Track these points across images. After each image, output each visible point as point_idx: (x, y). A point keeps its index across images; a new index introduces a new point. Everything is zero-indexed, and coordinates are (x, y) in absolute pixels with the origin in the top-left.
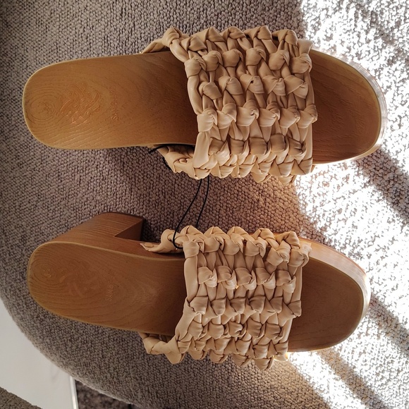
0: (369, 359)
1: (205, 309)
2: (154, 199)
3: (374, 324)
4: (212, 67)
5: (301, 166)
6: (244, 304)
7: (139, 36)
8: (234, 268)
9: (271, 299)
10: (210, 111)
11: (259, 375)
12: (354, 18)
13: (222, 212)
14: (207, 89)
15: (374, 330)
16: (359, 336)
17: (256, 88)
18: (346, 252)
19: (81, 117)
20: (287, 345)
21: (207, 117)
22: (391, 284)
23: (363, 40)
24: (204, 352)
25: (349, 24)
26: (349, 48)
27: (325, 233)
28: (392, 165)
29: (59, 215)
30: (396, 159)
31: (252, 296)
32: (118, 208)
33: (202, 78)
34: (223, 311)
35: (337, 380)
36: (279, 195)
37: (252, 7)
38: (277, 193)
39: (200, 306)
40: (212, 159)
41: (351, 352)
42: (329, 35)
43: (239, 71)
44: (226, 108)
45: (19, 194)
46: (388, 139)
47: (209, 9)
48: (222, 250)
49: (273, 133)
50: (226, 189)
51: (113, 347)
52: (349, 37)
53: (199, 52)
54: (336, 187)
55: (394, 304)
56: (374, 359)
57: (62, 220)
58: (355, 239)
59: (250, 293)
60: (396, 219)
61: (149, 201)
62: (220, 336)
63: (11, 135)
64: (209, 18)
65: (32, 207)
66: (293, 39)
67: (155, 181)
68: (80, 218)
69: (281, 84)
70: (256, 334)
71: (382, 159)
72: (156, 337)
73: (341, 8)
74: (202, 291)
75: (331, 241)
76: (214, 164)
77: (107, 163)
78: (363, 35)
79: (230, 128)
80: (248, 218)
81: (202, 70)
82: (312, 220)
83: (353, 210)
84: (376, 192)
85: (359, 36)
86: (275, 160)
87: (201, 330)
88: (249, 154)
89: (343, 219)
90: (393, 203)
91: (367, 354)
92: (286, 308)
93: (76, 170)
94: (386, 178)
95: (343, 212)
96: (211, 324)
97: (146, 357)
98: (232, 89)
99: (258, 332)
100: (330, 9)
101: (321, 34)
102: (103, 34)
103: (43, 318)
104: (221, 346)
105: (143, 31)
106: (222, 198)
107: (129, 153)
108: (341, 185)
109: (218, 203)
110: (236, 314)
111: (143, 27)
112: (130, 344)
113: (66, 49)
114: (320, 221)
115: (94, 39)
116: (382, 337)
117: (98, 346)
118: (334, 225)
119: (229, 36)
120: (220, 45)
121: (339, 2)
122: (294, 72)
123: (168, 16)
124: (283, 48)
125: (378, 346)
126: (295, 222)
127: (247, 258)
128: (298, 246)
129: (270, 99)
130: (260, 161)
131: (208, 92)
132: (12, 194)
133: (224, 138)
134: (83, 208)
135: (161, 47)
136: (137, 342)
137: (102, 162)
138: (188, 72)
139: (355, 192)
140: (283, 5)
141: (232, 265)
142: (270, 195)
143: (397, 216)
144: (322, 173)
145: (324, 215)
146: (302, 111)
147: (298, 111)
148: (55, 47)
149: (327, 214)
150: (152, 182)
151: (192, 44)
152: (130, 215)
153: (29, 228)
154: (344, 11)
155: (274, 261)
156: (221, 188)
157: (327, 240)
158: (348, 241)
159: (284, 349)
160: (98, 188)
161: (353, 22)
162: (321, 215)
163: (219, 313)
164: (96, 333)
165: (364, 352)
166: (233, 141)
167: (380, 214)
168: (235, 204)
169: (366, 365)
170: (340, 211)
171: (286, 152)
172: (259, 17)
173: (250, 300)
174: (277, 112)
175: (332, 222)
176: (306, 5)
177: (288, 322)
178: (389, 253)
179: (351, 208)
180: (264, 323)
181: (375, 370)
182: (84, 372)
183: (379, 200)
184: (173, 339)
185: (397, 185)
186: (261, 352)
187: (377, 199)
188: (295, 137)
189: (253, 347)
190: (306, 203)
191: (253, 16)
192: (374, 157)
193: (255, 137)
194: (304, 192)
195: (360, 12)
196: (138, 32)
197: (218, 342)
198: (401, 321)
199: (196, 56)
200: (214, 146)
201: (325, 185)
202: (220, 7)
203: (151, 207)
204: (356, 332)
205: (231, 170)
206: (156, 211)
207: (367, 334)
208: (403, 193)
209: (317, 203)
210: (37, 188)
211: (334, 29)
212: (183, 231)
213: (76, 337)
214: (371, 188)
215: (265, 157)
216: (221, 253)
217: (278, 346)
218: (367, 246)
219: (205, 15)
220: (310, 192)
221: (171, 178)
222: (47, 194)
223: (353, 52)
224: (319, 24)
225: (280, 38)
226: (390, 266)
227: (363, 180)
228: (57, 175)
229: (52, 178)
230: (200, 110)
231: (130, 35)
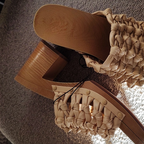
2: (67, 74)
4: (122, 30)
5: (140, 82)
7: (86, 8)
17: (137, 45)
33: (117, 32)
38: (120, 89)
40: (110, 67)
44: (124, 48)
45: (11, 52)
49: (137, 66)
50: (100, 80)
51: (26, 127)
53: (118, 22)
61: (65, 74)
63: (17, 28)
65: (14, 60)
76: (109, 69)
81: (118, 30)
82: (130, 105)
86: (131, 76)
88: (125, 71)
97: (39, 136)
98: (128, 42)
102: (71, 2)
105: (88, 7)
111: (89, 5)
112: (34, 128)
113: (53, 3)
114: (133, 106)
115: (67, 3)
117: (20, 125)
118: (138, 110)
119: (130, 21)
120: (126, 22)
123: (101, 4)
129: (141, 51)
130: (126, 75)
131: (118, 39)
132: (7, 52)
133: (119, 60)
136: (37, 128)
138: (112, 28)
142: (117, 89)
145: (135, 104)
149: (137, 104)
150: (69, 67)
151: (117, 18)
153: (10, 67)
156: (98, 79)
158: (141, 118)
162: (134, 104)
164: (21, 119)
166: (121, 63)
170: (142, 105)
171: (139, 75)
174: (142, 58)
175: (138, 108)
182: (9, 133)
188: (143, 70)
190: (130, 97)
193: (130, 65)
194: (131, 92)
196: (86, 7)
200: (114, 62)
201: (141, 93)
202: (124, 9)
203: (65, 77)
205: (114, 74)
209: (135, 99)
210: (19, 53)
213: (12, 117)
221: (78, 68)
222: (23, 57)
228: (30, 51)
229: (27, 51)
230: (113, 45)
231: (82, 6)
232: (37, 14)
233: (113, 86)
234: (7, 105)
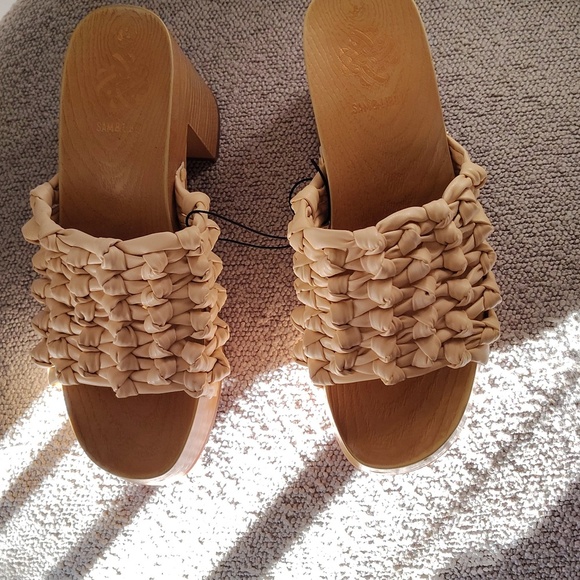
0: (67, 493)
1: (110, 268)
2: (246, 170)
3: (117, 494)
4: (441, 236)
5: (322, 371)
6: (122, 319)
7: (468, 124)
8: (170, 300)
9: (134, 355)
10: (383, 244)
11: (21, 348)
12: (522, 411)
13: (241, 269)
14: (412, 235)
15: (108, 495)
16: (98, 476)
17: (419, 299)
18: (211, 444)
19: (350, 60)
20: (73, 383)
21: (375, 241)
22: (175, 510)
23: (495, 427)
24: (45, 270)
25: (513, 406)
26: (482, 411)
27: (232, 412)
28: (336, 487)
29: (204, 36)
30: (344, 491)
31: (135, 329)
32: (226, 121)
33: (425, 225)
34: (110, 293)
35: (32, 454)
36: (275, 343)
37: (522, 275)
38: (278, 341)
39: (113, 261)
40: (318, 254)
41: (73, 468)
42: (497, 382)
43: (440, 274)
44: (389, 264)
46: (369, 478)
47: (513, 217)
48: (193, 280)
49: (362, 330)
50: (274, 271)
51: (26, 135)
52: (496, 408)
53: (459, 216)
54: (296, 418)
55: (148, 516)
56: (68, 500)
57: (197, 41)
58: (229, 453)
59: (139, 326)
60: (264, 502)
61: (242, 164)
62: (73, 292)
64: (502, 218)
66: (488, 339)
67: (271, 169)
68: (203, 68)
69: (429, 331)
70: (83, 341)
71: (342, 474)
72: (55, 201)
73: (532, 393)
74: (133, 261)
75: (223, 421)
76: (311, 257)
77: (287, 97)
78: (501, 426)
79: (362, 273)
80: (238, 306)
81: (435, 224)
82: (247, 392)
83: (268, 446)
84: (297, 471)
85: (499, 421)
86: (325, 336)
87: (77, 266)
88: (330, 302)
89: (254, 434)
90: (285, 497)
91: (74, 490)
92: (124, 377)
93: (271, 54)
94: (317, 483)
95: (264, 432)
96: (88, 277)
97: (19, 184)
98: (414, 268)
99: (86, 344)
100: (531, 379)
101: (496, 371)
102: (464, 73)
103: (51, 26)
104: (59, 294)
105: (474, 129)
106: (261, 266)
107: (305, 128)
108: (300, 424)
109: (253, 262)
110: (108, 311)
111: (479, 128)
112: (34, 160)
113: (437, 22)
114: (248, 403)
115: (455, 61)
116: (101, 506)
117: (23, 114)
118: (244, 422)
119: (483, 252)
120: (471, 243)
121: (540, 389)
122: (446, 346)
123: (499, 161)
124: (475, 326)
125: (87, 504)
126: (241, 370)
127: (187, 315)
128: (212, 380)
129: (407, 320)
130: (322, 317)
131: (407, 236)
133: (348, 267)
134: (219, 70)
135: (458, 161)
136: (39, 169)
137: (287, 90)
138: (430, 206)
139: (294, 444)
140: (529, 316)
141: (173, 297)
142: (273, 331)
143: (269, 504)
144: (313, 397)
145: (257, 407)
146: (394, 364)
147: (396, 359)
148: (438, 5)
149: (258, 411)
150: (269, 165)
151: (468, 205)
152: (219, 139)
154: (530, 397)
155: (188, 353)
156: (275, 264)
157: (223, 416)
158: (225, 444)
159: (67, 381)
160: (250, 89)
161: (516, 411)
162: (256, 404)
163: (106, 288)
164: (42, 108)
165: (76, 486)
166: (345, 278)
167: (268, 481)
168: (254, 286)
169: (59, 490)
170: (264, 427)
171: (339, 350)
172: (510, 286)
173: (130, 326)
174: (391, 332)
175: (249, 419)
176: (533, 347)
177: (106, 381)
178: (218, 500)
179: (271, 443)
180: (100, 349)
181: (53, 504)
183: (286, 478)
184: (57, 227)
185: (310, 497)
186: (58, 350)
187: (287, 475)
188: (359, 358)
189: (63, 338)
190: (269, 382)
191: (511, 277)
192: (342, 463)
193: (353, 307)
194: (284, 376)
195: (531, 418)
196: (471, 122)
197: (63, 289)
198: (126, 528)
199: (453, 213)
200: (337, 255)
201: (297, 404)
202: (518, 232)
203: (234, 168)
204: (103, 472)
205: (306, 280)
206: (229, 175)
207: (101, 486)
208: (300, 507)
209: (271, 396)
211: (505, 387)
212: (211, 223)
213: (32, 79)
214: (301, 466)
215: (329, 322)
216: (189, 279)
217: (69, 371)
218: (223, 470)
219: (505, 212)
220: (285, 385)
221: (279, 192)
222: (231, 15)
223: (478, 417)
224: (509, 368)
225: (487, 321)
226: (200, 504)
227: (311, 452)
228: (260, 27)
229: (255, 20)
230: (382, 230)
231: (467, 111)
233: (277, 318)
234: (61, 44)
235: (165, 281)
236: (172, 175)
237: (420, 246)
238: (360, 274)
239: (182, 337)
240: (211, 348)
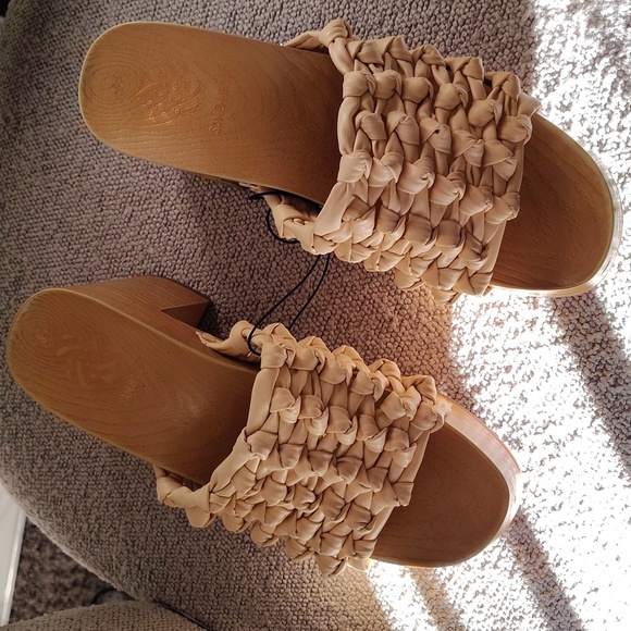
0: (487, 605)
1: (268, 452)
2: (234, 275)
3: (510, 554)
4: (384, 92)
5: (472, 280)
6: (327, 463)
7: (284, 25)
8: (329, 404)
9: (372, 468)
10: (363, 155)
11: (316, 585)
12: (609, 88)
13: (332, 323)
14: (368, 121)
15: (508, 563)
16: (483, 565)
17: (440, 143)
18: (500, 433)
19: (164, 114)
20: (372, 546)
21: (356, 162)
22: (553, 500)
23: (614, 124)
24: (245, 522)
25: (600, 95)
26: (591, 131)
27: (476, 396)
28: (604, 321)
29: (83, 260)
30: (612, 315)
31: (344, 455)
32: (177, 274)
33: (365, 104)
34: (294, 463)
35: (430, 624)
36: (424, 320)
37: (465, 30)
38: (423, 316)
39: (262, 445)
40: (346, 228)
41: (463, 586)
42: (566, 103)
43: (422, 112)
44: (388, 157)
45: (32, 211)
46: (610, 282)
47: (400, 15)
48: (318, 372)
49: (446, 217)
50: (348, 289)
51: (105, 483)
52: (594, 114)
53: (371, 66)
54: (513, 331)
55: (548, 532)
56: (494, 607)
57: (84, 269)
58: (518, 417)
59: (342, 449)
60: (587, 404)
61: (226, 276)
62: (277, 502)
63: (47, 120)
64: (396, 27)
65: (46, 238)
66: (514, 90)
67: (244, 248)
68: (114, 274)
69: (479, 147)
70: (333, 515)
71: (594, 309)
72: (180, 481)
73: (594, 69)
74: (272, 424)
75: (482, 410)
76: (345, 237)
77: (179, 201)
78: (616, 118)
79: (386, 190)
80: (368, 343)
81: (367, 93)
82: (462, 372)
83: (529, 373)
84: (569, 355)
85: (609, 117)
86: (436, 259)
87: (252, 485)
88: (402, 238)
89: (510, 383)
90: (591, 379)
91: (487, 597)
92: (389, 489)
93: (130, 199)
94: (591, 338)
95: (513, 371)
96: (269, 480)
97: (150, 513)
98: (404, 133)
99: (337, 512)
100: (579, 65)
101: (554, 98)
102: (231, 7)
103: (10, 411)
104: (274, 518)
105: (292, 20)
106: (338, 301)
107: (217, 196)
108: (520, 330)
109: (330, 307)
110: (312, 474)
111: (294, 14)
112: (133, 486)
114: (474, 375)
115: (215, 12)
116: (516, 576)
117: (83, 477)
118: (493, 388)
119: (420, 58)
120: (405, 66)
121: (595, 59)
122: (503, 137)
123: (336, 7)
124: (495, 97)
125: (507, 590)
126: (436, 368)
127: (352, 395)
128: (432, 399)
129: (456, 165)
130: (415, 253)
131: (367, 126)
132: (20, 210)
133: (373, 203)
134: (123, 259)
135: (315, 45)
136: (143, 485)
137: (172, 198)
138: (347, 89)
139: (538, 346)
140: (511, 39)
141: (327, 398)
142: (410, 317)
143: (591, 399)
144: (498, 304)
145: (483, 368)
146: (497, 198)
147: (493, 195)
148: (152, 7)
149: (487, 368)
150: (239, 249)
151: (364, 51)
152: (191, 289)
153: (31, 267)
154: (598, 74)
155: (392, 412)
156: (342, 285)
157: (476, 408)
158: (507, 418)
159: (368, 550)
160: (155, 236)
161: (606, 94)
162: (479, 367)
163: (287, 465)
164: (86, 455)
165: (484, 593)
166: (383, 210)
167: (567, 390)
168: (355, 316)
169: (480, 612)
170: (508, 369)
171: (457, 251)
173: (338, 459)
174: (461, 187)
175: (492, 382)
176: (546, 50)
177: (385, 509)
178: (563, 452)
179: (526, 369)
180: (349, 501)
181: (492, 625)
182: (49, 511)
183: (571, 369)
184: (205, 488)
185: (603, 353)
186: (331, 545)
187: (568, 366)
188: (476, 234)
189: (321, 535)
190: (461, 344)
191: (462, 43)
192: (581, 303)
193: (418, 215)
194: (463, 325)
195: (621, 82)
196: (284, 20)
197: (270, 511)
198: (550, 560)
199: (364, 70)
200: (354, 209)
201: (498, 324)
202: (418, 17)
203: (227, 286)
204: (480, 557)
205: (368, 254)
206: (231, 295)
207: (495, 567)
208: (609, 368)
209: (478, 348)
210: (61, 211)
211: (576, 96)
212: (268, 329)
213: (53, 453)
214: (564, 348)
215: (424, 249)
216: (316, 376)
217: (359, 543)
218: (533, 431)
219: (391, 22)
220: (473, 328)
221: (270, 250)
222: (74, 224)
223: (595, 139)
224: (557, 83)
225: (496, 83)
226: (559, 473)
227: (555, 331)
228: (97, 200)
229: (89, 201)
230: (349, 150)
231: (271, 20)
232: (89, 60)
233: (398, 307)
234: (31, 409)
235: (306, 401)
236: (204, 348)
237: (384, 119)
238: (386, 193)
239: (372, 410)
240: (398, 386)
